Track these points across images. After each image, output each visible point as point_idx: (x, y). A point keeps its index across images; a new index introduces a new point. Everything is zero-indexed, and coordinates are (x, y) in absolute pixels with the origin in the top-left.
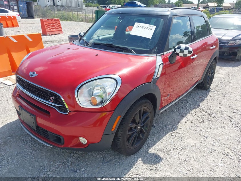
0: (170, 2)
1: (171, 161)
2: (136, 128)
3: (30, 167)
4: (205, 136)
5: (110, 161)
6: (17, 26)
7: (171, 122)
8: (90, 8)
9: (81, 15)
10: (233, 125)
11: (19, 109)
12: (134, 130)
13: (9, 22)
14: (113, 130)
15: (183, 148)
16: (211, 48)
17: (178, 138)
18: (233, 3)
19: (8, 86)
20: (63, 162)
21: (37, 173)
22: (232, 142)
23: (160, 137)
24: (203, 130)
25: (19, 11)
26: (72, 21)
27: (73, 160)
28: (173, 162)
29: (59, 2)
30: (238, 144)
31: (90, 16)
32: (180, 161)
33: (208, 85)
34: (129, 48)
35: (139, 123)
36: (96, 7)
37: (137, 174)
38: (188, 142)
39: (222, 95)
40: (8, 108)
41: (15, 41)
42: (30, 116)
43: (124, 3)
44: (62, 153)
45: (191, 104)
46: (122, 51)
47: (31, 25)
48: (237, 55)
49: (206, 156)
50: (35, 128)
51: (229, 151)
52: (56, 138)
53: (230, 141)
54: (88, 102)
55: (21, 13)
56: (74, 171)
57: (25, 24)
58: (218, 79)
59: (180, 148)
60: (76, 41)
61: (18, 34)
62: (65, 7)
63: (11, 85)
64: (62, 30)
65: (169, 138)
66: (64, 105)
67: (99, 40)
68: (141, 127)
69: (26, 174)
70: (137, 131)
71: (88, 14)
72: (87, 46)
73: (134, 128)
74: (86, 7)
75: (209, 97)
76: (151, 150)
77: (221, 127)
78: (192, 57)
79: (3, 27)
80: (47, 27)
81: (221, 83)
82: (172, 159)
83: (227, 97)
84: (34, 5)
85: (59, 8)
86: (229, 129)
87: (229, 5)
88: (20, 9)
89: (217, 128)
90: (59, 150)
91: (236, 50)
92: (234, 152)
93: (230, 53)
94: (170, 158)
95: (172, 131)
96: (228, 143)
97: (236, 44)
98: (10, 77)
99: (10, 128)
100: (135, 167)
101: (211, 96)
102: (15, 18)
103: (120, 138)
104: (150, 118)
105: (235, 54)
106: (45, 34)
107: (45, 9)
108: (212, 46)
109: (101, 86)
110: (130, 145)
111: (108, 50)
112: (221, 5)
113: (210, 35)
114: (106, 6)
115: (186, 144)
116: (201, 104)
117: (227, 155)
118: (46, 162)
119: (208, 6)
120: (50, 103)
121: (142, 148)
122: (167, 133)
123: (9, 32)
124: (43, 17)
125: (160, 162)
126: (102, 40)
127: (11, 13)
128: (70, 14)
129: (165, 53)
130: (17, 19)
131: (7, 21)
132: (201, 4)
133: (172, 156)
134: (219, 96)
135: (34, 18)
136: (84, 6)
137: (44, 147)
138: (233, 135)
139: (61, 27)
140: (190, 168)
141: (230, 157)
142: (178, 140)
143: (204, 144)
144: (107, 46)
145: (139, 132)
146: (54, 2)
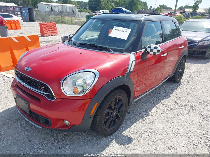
0: (152, 8)
1: (141, 142)
2: (112, 113)
3: (24, 145)
4: (172, 121)
5: (90, 141)
6: (20, 28)
7: (144, 110)
8: (82, 13)
9: (75, 19)
10: (197, 113)
11: (16, 96)
12: (110, 115)
13: (13, 25)
14: (91, 114)
15: (152, 131)
16: (180, 47)
17: (149, 123)
18: (207, 9)
19: (9, 79)
20: (51, 141)
21: (28, 149)
22: (195, 127)
23: (134, 121)
24: (171, 117)
25: (22, 16)
26: (67, 24)
27: (59, 139)
28: (143, 143)
29: (56, 8)
30: (200, 128)
31: (82, 20)
32: (149, 141)
33: (179, 78)
34: (108, 47)
35: (114, 109)
36: (87, 12)
37: (112, 152)
38: (157, 126)
39: (190, 88)
40: (8, 97)
41: (16, 41)
42: (25, 102)
43: (112, 9)
44: (50, 134)
45: (162, 95)
46: (102, 50)
47: (32, 27)
48: (206, 54)
49: (172, 138)
50: (28, 112)
51: (192, 134)
52: (45, 121)
53: (193, 126)
54: (71, 91)
55: (24, 18)
56: (59, 148)
57: (27, 26)
58: (188, 74)
59: (150, 131)
60: (66, 41)
61: (21, 35)
62: (61, 12)
63: (12, 78)
64: (57, 32)
65: (141, 123)
66: (52, 93)
67: (85, 40)
68: (116, 113)
69: (19, 150)
70: (113, 116)
71: (80, 19)
72: (74, 45)
73: (110, 113)
74: (79, 13)
75: (178, 89)
76: (125, 132)
77: (187, 114)
78: (162, 55)
79: (8, 29)
80: (45, 29)
81: (190, 77)
82: (142, 140)
83: (194, 89)
84: (35, 11)
85: (56, 13)
86: (193, 116)
87: (203, 11)
88: (23, 14)
89: (183, 115)
90: (48, 131)
91: (205, 49)
92: (195, 135)
93: (199, 52)
94: (140, 139)
95: (145, 117)
96: (192, 128)
97: (205, 44)
98: (11, 71)
99: (8, 113)
100: (111, 146)
101: (180, 88)
102: (18, 21)
103: (98, 121)
104: (124, 106)
105: (204, 53)
106: (43, 35)
107: (44, 14)
108: (181, 46)
109: (82, 78)
110: (107, 127)
111: (91, 49)
112: (196, 10)
113: (180, 37)
114: (96, 12)
115: (155, 128)
116: (171, 95)
117: (189, 138)
118: (37, 141)
119: (185, 11)
120: (41, 92)
121: (118, 131)
122: (140, 118)
123: (12, 34)
124: (42, 21)
125: (132, 142)
126: (88, 40)
127: (15, 18)
128: (65, 18)
129: (138, 52)
130: (20, 22)
131: (11, 24)
132: (179, 10)
133: (142, 137)
134: (188, 88)
135: (35, 22)
136: (77, 11)
137: (35, 129)
138: (197, 121)
139: (56, 30)
140: (157, 147)
141: (192, 139)
142: (149, 124)
143: (171, 128)
144: (91, 46)
145: (115, 117)
146: (52, 8)
